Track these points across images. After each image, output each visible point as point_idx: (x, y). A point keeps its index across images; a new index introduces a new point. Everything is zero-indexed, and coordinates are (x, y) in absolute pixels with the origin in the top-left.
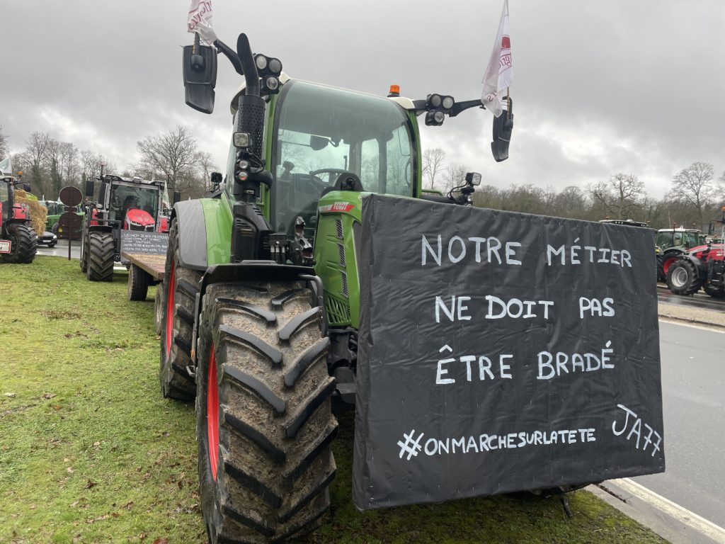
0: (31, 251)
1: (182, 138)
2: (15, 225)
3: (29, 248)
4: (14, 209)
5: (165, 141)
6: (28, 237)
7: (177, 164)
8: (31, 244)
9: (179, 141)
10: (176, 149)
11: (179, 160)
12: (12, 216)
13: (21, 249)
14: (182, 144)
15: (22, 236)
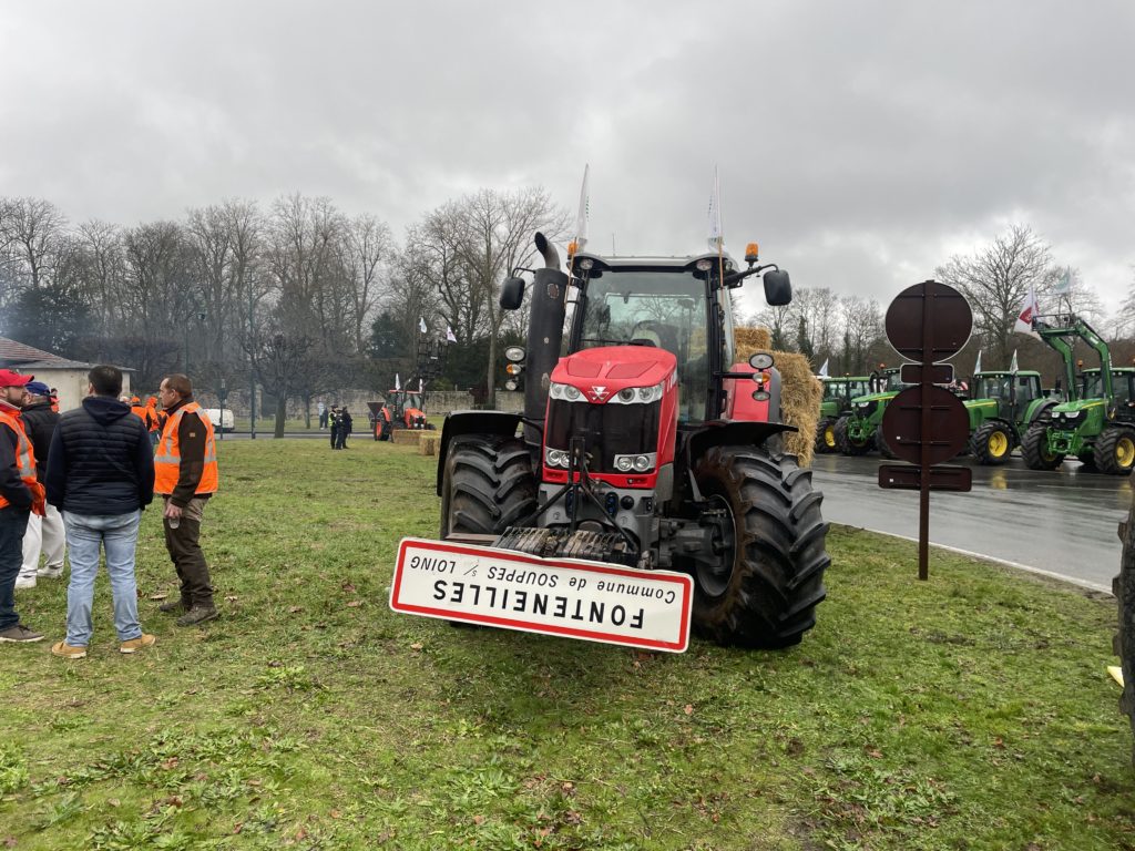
0: (796, 595)
1: (1019, 248)
2: (727, 454)
3: (790, 574)
4: (729, 384)
5: (987, 260)
6: (784, 513)
7: (1010, 298)
8: (797, 555)
9: (1014, 253)
10: (1007, 271)
11: (1013, 290)
12: (720, 410)
13: (754, 582)
14: (1020, 260)
15: (755, 510)
